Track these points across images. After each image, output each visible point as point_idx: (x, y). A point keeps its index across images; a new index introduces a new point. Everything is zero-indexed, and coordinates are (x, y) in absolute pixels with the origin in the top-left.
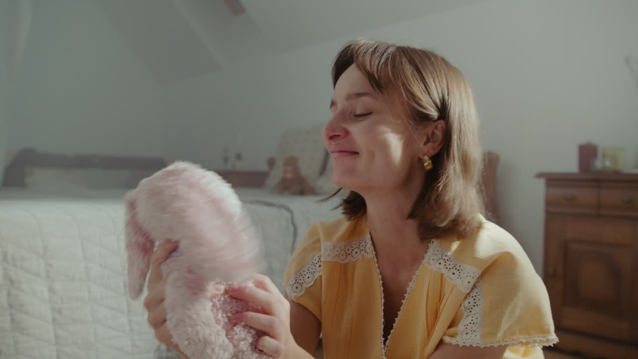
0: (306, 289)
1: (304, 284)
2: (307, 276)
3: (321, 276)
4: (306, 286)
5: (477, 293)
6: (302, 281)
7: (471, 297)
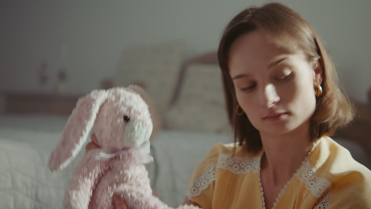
0: (202, 191)
1: (200, 187)
2: (203, 182)
3: (214, 182)
4: (201, 189)
5: (326, 200)
6: (199, 185)
7: (321, 203)
